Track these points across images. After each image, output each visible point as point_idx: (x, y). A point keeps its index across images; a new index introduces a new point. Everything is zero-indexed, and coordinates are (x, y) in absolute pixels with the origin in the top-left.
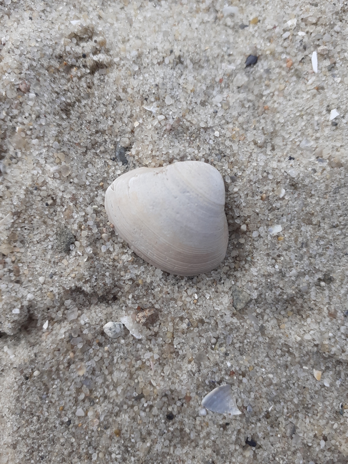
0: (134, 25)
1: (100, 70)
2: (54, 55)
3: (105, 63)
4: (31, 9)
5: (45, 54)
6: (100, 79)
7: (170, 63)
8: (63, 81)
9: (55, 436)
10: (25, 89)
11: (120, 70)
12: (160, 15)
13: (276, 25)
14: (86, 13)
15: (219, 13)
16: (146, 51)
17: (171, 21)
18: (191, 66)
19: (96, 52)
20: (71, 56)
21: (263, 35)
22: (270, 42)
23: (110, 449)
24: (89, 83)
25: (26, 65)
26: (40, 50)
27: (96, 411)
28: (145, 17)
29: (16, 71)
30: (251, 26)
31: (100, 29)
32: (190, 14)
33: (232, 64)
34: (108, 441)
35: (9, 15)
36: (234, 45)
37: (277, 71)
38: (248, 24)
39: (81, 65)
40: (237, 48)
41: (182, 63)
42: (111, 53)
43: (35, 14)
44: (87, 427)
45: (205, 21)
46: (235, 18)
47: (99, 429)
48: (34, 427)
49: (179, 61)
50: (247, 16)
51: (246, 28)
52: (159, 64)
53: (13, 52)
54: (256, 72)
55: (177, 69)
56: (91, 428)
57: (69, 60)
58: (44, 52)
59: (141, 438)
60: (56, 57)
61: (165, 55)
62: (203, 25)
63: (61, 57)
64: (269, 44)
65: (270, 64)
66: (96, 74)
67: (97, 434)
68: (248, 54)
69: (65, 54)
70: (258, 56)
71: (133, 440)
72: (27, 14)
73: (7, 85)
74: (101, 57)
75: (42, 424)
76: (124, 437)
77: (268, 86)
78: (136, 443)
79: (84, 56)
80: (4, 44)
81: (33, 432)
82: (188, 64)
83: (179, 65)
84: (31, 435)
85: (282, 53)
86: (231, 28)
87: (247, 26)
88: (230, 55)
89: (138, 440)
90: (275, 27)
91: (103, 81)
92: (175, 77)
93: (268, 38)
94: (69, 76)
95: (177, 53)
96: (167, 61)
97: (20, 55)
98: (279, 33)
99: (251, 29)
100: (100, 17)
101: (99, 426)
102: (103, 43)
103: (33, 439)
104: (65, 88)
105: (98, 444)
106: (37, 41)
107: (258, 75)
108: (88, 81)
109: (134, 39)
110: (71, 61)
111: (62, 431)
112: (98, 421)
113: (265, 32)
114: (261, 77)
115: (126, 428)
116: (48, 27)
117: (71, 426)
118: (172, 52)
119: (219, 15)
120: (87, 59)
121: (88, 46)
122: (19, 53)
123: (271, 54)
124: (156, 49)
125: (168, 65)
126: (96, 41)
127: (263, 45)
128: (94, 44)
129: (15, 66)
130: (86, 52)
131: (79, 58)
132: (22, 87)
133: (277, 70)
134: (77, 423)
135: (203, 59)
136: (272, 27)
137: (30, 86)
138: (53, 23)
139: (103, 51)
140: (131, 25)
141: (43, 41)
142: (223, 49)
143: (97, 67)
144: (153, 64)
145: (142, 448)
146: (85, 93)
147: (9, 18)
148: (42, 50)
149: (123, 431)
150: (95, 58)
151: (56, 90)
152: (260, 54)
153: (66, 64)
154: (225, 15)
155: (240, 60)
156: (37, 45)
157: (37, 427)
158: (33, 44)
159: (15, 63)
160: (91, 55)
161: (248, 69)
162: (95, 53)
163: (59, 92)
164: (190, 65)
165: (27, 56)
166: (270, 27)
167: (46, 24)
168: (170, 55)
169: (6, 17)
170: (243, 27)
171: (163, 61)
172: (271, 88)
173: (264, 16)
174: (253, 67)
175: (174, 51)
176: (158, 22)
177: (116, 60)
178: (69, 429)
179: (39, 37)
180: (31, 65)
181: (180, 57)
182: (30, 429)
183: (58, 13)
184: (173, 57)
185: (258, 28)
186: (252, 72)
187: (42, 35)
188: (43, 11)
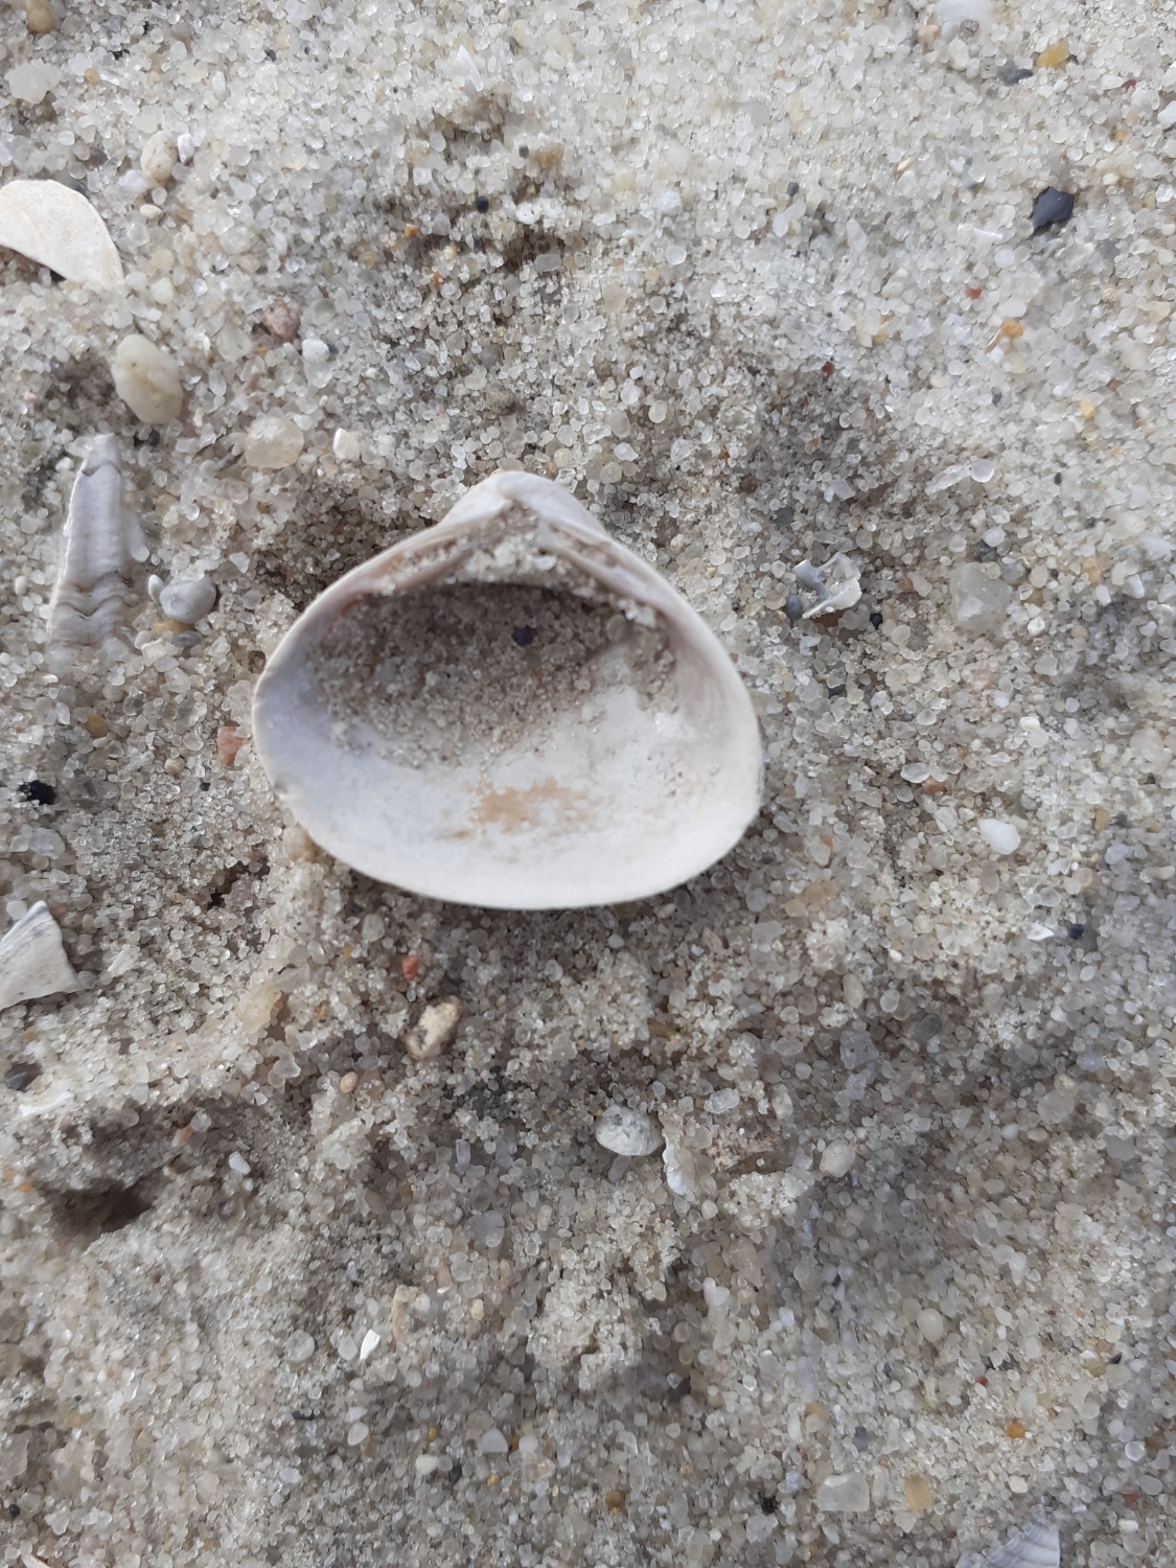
0: (641, 76)
1: (540, 257)
2: (370, 199)
3: (561, 234)
4: (268, 18)
5: (339, 199)
6: (540, 291)
7: (790, 233)
8: (408, 297)
9: (408, 1518)
10: (285, 324)
11: (619, 263)
12: (727, 34)
13: (1137, 75)
14: (462, 28)
15: (924, 19)
16: (706, 189)
17: (767, 61)
18: (860, 243)
19: (523, 191)
20: (432, 202)
21: (1088, 112)
22: (1113, 136)
23: (588, 1551)
24: (499, 304)
25: (280, 241)
26: (324, 183)
27: (545, 1436)
28: (673, 43)
29: (246, 262)
30: (1043, 72)
31: (528, 97)
32: (826, 28)
33: (990, 222)
34: (584, 1528)
35: (188, 38)
36: (985, 147)
37: (1142, 251)
38: (1029, 66)
39: (469, 239)
40: (995, 158)
41: (828, 229)
42: (581, 194)
43: (286, 38)
44: (516, 1484)
45: (878, 53)
46: (982, 39)
47: (555, 1493)
48: (341, 1492)
49: (821, 223)
50: (1027, 35)
51: (1023, 82)
52: (756, 237)
53: (230, 192)
54: (1069, 254)
55: (814, 257)
56: (527, 1487)
57: (427, 218)
58: (335, 190)
59: (691, 1515)
60: (377, 206)
61: (770, 202)
62: (875, 70)
63: (391, 206)
64: (1109, 147)
65: (1119, 222)
66: (527, 272)
67: (547, 1507)
68: (1041, 185)
69: (409, 198)
70: (1074, 190)
71: (665, 1525)
72: (254, 39)
73: (215, 313)
74: (544, 211)
75: (367, 1482)
76: (637, 1513)
77: (1110, 305)
78: (675, 1530)
79: (483, 205)
80: (189, 162)
81: (335, 1507)
82: (851, 236)
83: (821, 241)
84: (331, 1520)
85: (1160, 180)
86: (969, 81)
87: (1028, 74)
88: (975, 188)
89: (684, 1519)
90: (1131, 83)
91: (552, 299)
92: (814, 287)
93: (1105, 124)
94: (427, 278)
95: (815, 196)
96: (780, 226)
97: (256, 205)
98: (1146, 106)
99: (1043, 86)
100: (515, 46)
101: (553, 1481)
102: (549, 161)
103: (338, 1530)
104: (415, 321)
105: (551, 1538)
106: (311, 151)
107: (1075, 263)
108: (498, 297)
109: (652, 137)
110: (431, 221)
111: (432, 1503)
112: (552, 1466)
113: (1096, 98)
114: (1085, 274)
115: (644, 1487)
116: (339, 90)
117: (463, 1483)
118: (794, 190)
119: (924, 28)
120: (494, 218)
121: (495, 168)
122: (252, 194)
123: (1119, 184)
124: (736, 179)
125: (783, 239)
126: (524, 152)
127: (1090, 149)
128: (520, 163)
129: (242, 245)
130: (490, 190)
131: (465, 209)
132: (276, 321)
133: (1144, 245)
134: (481, 1474)
135: (897, 210)
136: (1121, 81)
137: (300, 313)
138: (349, 70)
139: (549, 187)
140: (629, 78)
141: (330, 147)
142: (953, 162)
143: (530, 245)
144: (736, 241)
145: (694, 1547)
146: (486, 340)
147: (189, 50)
148: (329, 181)
149: (634, 1496)
150: (527, 213)
151: (387, 329)
152: (1083, 184)
153: (413, 234)
154: (946, 28)
155: (1012, 210)
156: (313, 165)
157: (351, 1492)
158: (299, 161)
159: (240, 236)
160: (508, 203)
161: (1042, 239)
162: (519, 197)
163: (394, 337)
164: (857, 237)
165: (281, 207)
166: (1112, 81)
167: (332, 78)
168: (790, 203)
169: (177, 48)
170: (1013, 76)
171: (768, 227)
172: (1123, 313)
173: (1087, 37)
174: (1056, 235)
175: (802, 185)
176: (724, 65)
177: (602, 220)
178: (453, 1494)
179: (313, 132)
180: (297, 241)
181: (821, 212)
182: (327, 1501)
183: (366, 33)
184: (799, 209)
185: (1070, 80)
186: (1053, 253)
187: (325, 124)
188: (311, 24)
